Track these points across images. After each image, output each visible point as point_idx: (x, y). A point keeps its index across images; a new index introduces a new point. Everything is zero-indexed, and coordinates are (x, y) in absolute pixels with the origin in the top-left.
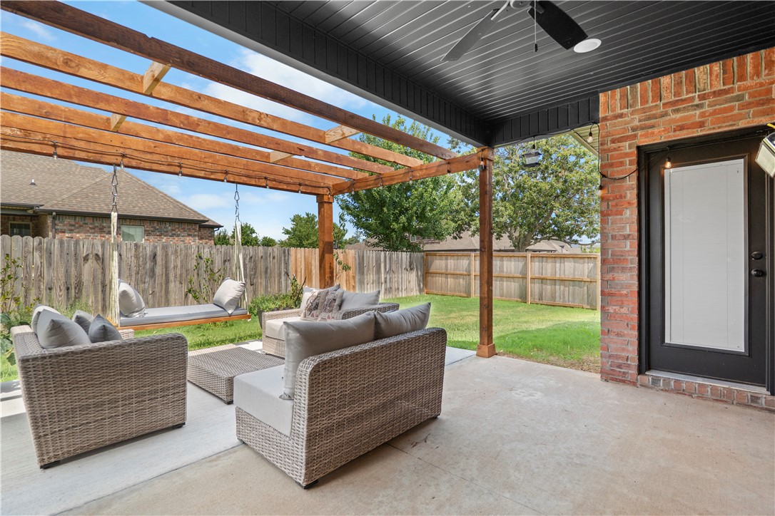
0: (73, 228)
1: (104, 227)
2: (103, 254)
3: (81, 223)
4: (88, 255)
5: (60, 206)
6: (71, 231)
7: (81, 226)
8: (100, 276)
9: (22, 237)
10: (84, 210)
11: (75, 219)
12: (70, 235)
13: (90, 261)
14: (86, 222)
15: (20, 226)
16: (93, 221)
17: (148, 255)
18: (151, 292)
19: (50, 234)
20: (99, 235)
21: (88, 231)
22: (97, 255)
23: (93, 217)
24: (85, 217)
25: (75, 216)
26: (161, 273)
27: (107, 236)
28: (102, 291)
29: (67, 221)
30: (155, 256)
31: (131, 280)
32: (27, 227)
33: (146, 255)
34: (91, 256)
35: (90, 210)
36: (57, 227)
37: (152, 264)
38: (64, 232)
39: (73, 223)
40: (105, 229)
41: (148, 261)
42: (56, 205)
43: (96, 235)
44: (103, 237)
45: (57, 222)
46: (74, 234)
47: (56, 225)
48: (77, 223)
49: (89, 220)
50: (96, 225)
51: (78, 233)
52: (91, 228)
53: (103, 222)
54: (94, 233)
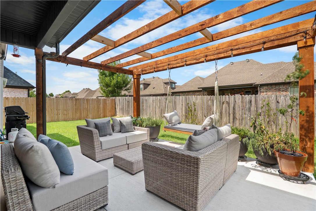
0: (267, 90)
1: (280, 89)
2: (229, 101)
3: (270, 88)
4: (224, 101)
5: (262, 82)
6: (266, 91)
7: (270, 89)
8: (228, 110)
9: (248, 95)
10: (271, 82)
11: (268, 87)
12: (266, 93)
13: (225, 104)
14: (272, 87)
15: (248, 92)
16: (275, 86)
17: (248, 101)
18: (249, 119)
19: (259, 93)
20: (278, 92)
21: (273, 91)
22: (227, 101)
23: (275, 85)
24: (272, 85)
25: (268, 85)
26: (254, 110)
27: (282, 93)
28: (229, 116)
29: (265, 88)
30: (251, 101)
31: (240, 112)
32: (250, 92)
33: (247, 101)
34: (225, 102)
35: (274, 82)
36: (261, 90)
37: (250, 105)
38: (264, 92)
39: (267, 88)
40: (281, 90)
41: (247, 104)
42: (261, 82)
43: (277, 92)
44: (280, 93)
45: (261, 88)
46: (267, 93)
47: (260, 90)
48: (269, 88)
49: (273, 86)
50: (277, 88)
51: (269, 92)
52: (274, 90)
53: (280, 86)
54: (276, 92)
